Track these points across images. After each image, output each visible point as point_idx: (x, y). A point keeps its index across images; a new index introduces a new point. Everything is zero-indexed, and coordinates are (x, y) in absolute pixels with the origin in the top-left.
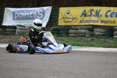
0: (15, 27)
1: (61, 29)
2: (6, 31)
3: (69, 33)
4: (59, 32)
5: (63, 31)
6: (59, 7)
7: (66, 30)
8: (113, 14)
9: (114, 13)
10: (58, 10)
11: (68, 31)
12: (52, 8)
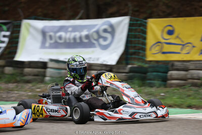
0: (44, 65)
1: (150, 69)
2: (23, 74)
3: (169, 77)
4: (143, 75)
5: (155, 73)
6: (146, 18)
7: (162, 70)
10: (145, 26)
11: (167, 73)
12: (131, 20)
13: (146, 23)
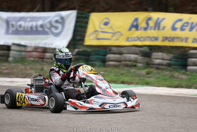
0: (8, 48)
1: (93, 53)
3: (107, 59)
4: (87, 57)
5: (96, 56)
6: (90, 12)
7: (102, 53)
8: (186, 25)
9: (187, 23)
10: (87, 18)
11: (105, 55)
12: (78, 13)
13: (89, 16)
